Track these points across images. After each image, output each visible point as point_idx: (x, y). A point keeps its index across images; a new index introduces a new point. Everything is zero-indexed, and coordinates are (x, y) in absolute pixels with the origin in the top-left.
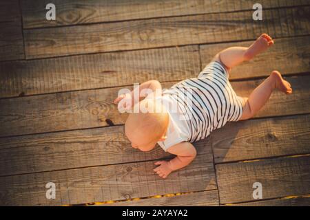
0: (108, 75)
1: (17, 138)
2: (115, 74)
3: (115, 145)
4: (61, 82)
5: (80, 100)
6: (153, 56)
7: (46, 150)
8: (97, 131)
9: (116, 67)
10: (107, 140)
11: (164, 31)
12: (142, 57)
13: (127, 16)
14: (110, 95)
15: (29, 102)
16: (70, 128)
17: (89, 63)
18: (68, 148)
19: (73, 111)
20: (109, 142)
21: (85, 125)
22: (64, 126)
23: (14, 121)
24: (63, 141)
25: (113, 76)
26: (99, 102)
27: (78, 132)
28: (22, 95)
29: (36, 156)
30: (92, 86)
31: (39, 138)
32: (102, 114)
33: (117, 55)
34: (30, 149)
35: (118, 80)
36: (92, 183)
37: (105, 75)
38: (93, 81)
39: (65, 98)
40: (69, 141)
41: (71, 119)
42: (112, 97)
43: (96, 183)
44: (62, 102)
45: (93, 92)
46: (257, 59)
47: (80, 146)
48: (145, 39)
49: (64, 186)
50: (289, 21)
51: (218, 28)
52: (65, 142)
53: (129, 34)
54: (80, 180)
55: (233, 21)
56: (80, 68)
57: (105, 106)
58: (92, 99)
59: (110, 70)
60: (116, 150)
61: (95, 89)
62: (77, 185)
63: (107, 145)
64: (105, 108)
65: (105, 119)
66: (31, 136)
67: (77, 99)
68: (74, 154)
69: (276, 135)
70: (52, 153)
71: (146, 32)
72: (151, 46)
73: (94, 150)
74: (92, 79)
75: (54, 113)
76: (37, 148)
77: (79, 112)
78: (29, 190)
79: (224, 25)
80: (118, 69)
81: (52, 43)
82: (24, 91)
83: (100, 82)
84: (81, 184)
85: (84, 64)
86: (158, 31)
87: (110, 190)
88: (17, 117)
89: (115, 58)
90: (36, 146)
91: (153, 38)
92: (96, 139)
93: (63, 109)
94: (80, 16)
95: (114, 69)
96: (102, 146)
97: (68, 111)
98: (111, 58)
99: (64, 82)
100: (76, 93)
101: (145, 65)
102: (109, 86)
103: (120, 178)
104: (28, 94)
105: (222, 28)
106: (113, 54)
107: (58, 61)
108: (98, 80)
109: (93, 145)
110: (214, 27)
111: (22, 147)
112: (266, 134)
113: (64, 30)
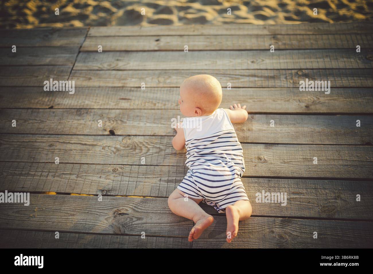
0: (123, 101)
1: (31, 135)
2: (129, 101)
3: (110, 149)
4: (85, 102)
5: (94, 115)
6: (165, 92)
7: (51, 147)
8: (99, 137)
9: (132, 96)
10: (104, 145)
11: (179, 77)
12: (156, 92)
13: (152, 68)
14: (120, 114)
15: (54, 112)
16: (78, 133)
17: (112, 92)
18: (69, 146)
19: (85, 122)
20: (106, 146)
21: (91, 133)
22: (74, 131)
23: (35, 124)
24: (68, 141)
25: (128, 102)
26: (109, 118)
27: (82, 137)
28: (52, 108)
29: (39, 150)
30: (108, 107)
31: (49, 137)
32: (108, 126)
33: (135, 89)
34: (38, 144)
35: (130, 105)
36: (77, 177)
37: (121, 101)
38: (111, 104)
39: (82, 113)
40: (72, 142)
41: (81, 127)
42: (121, 116)
43: (81, 177)
44: (80, 115)
45: (107, 111)
46: (256, 100)
47: (79, 147)
48: (162, 81)
49: (52, 176)
50: (288, 78)
51: (224, 78)
52: (69, 143)
53: (151, 78)
54: (68, 172)
55: (238, 75)
56: (104, 95)
57: (113, 121)
58: (104, 115)
59: (127, 98)
60: (109, 154)
61: (109, 109)
62: (64, 176)
63: (103, 149)
64: (112, 122)
65: (109, 130)
66: (43, 135)
67: (92, 114)
68: (72, 152)
69: (266, 159)
70: (55, 149)
71: (164, 78)
72: (165, 86)
73: (91, 152)
74: (110, 102)
75: (69, 122)
76: (44, 144)
77: (90, 123)
78: (21, 175)
79: (229, 77)
80: (133, 98)
81: (90, 79)
82: (53, 105)
83: (115, 105)
84: (68, 176)
85: (108, 93)
86: (174, 77)
87: (91, 185)
88: (40, 121)
89: (133, 91)
90: (44, 142)
91: (168, 81)
92: (95, 143)
93: (78, 120)
94: (117, 65)
95: (131, 98)
96: (98, 149)
97: (82, 122)
98: (130, 91)
99: (87, 102)
100: (93, 110)
101: (156, 97)
102: (122, 108)
103: (104, 176)
104: (56, 107)
105: (228, 78)
106: (132, 89)
107: (88, 89)
108: (114, 104)
109: (91, 147)
110: (221, 77)
111: (33, 142)
112: (256, 156)
113: (101, 72)
